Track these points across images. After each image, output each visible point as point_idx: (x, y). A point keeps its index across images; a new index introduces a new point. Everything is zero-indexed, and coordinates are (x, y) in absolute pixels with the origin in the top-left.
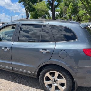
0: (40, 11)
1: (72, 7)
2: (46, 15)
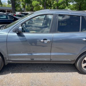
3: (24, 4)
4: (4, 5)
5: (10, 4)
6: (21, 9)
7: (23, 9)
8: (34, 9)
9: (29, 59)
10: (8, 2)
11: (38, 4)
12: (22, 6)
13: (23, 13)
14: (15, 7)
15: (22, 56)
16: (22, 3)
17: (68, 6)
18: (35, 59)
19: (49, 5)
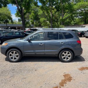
0: (2, 16)
1: (33, 14)
2: (8, 20)
3: (33, 21)
4: (15, 22)
5: (20, 22)
6: (30, 25)
7: (32, 25)
8: (42, 25)
9: (34, 54)
10: (18, 20)
11: (45, 20)
12: (31, 23)
13: (32, 29)
14: (25, 25)
15: (30, 52)
16: (31, 20)
17: (74, 20)
18: (37, 54)
19: (56, 20)
